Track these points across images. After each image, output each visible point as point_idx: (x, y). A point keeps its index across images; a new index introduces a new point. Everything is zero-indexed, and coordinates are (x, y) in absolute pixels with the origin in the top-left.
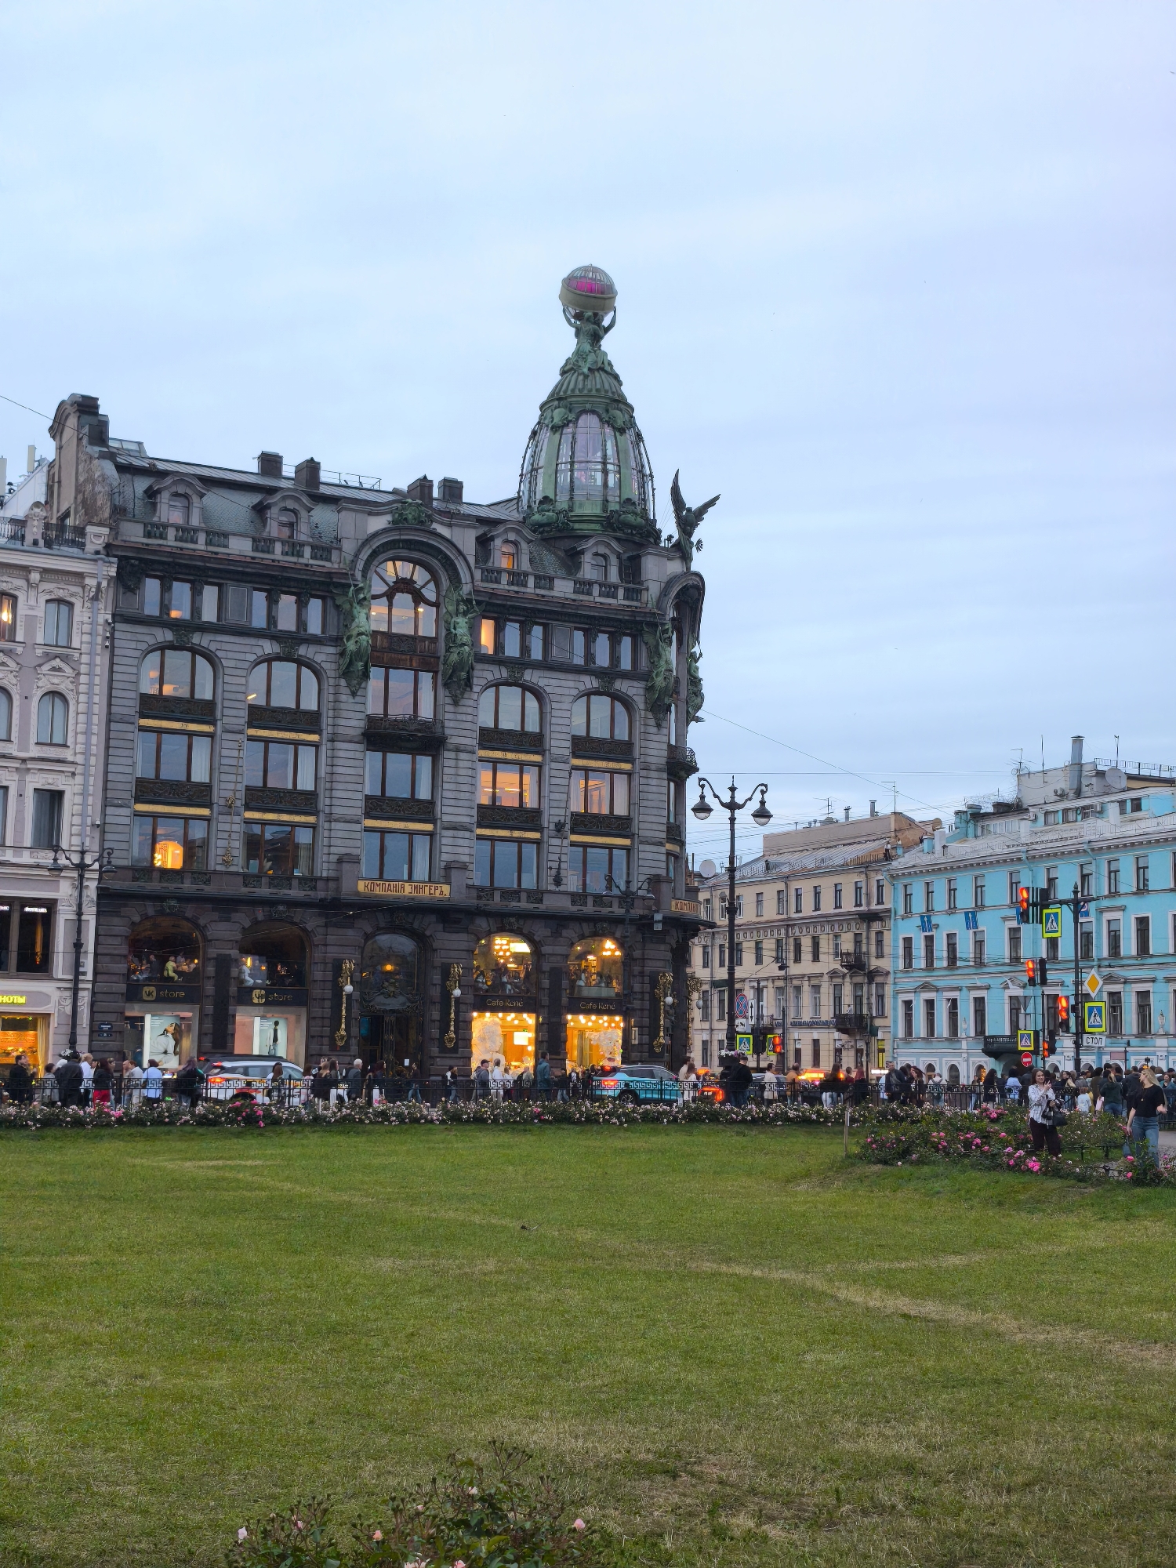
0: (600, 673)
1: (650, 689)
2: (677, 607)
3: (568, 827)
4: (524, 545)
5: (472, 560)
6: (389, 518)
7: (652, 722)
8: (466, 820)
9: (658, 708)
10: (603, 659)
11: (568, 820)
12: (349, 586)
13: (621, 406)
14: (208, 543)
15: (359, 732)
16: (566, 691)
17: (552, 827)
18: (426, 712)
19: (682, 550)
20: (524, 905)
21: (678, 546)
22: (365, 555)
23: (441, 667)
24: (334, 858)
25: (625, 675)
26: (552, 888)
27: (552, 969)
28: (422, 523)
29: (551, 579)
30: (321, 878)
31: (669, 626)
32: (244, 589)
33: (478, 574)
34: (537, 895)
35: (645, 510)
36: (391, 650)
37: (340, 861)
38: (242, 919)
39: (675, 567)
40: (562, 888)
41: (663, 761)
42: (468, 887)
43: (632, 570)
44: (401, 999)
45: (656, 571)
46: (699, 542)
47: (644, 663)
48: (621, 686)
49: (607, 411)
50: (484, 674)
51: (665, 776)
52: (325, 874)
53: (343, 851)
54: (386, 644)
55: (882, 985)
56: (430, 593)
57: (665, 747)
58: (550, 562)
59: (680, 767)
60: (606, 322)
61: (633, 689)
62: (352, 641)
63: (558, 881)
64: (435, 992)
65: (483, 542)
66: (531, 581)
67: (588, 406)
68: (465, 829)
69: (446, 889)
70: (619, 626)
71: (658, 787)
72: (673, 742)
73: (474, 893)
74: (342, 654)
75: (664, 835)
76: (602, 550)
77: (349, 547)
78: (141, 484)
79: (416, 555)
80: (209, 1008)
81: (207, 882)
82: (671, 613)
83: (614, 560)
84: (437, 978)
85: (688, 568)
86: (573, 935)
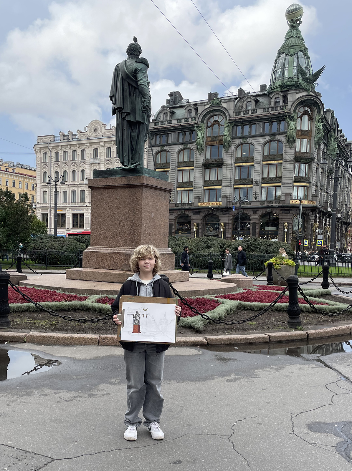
0: (272, 135)
3: (259, 182)
6: (210, 105)
8: (230, 184)
13: (295, 47)
15: (201, 164)
16: (260, 142)
17: (254, 183)
20: (245, 206)
23: (223, 143)
25: (279, 134)
26: (254, 200)
32: (176, 133)
34: (250, 203)
36: (212, 141)
37: (195, 198)
39: (301, 95)
40: (257, 200)
44: (214, 232)
45: (291, 98)
48: (278, 137)
49: (288, 50)
50: (235, 142)
51: (292, 162)
56: (222, 123)
57: (293, 153)
61: (282, 137)
69: (221, 203)
70: (277, 119)
71: (290, 166)
73: (229, 203)
75: (292, 181)
76: (278, 96)
77: (198, 116)
79: (218, 114)
82: (293, 110)
85: (312, 92)
86: (260, 213)
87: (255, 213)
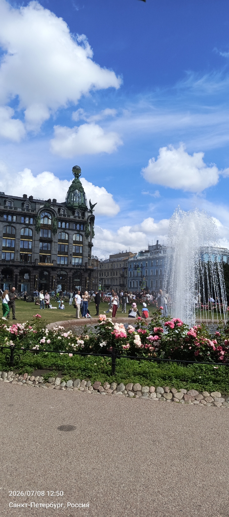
0: (77, 231)
1: (85, 233)
2: (90, 220)
3: (72, 255)
4: (66, 210)
5: (57, 213)
6: (44, 206)
7: (86, 238)
8: (56, 253)
9: (87, 236)
10: (78, 228)
11: (72, 254)
12: (37, 216)
13: (82, 188)
14: (14, 209)
15: (39, 239)
16: (72, 233)
17: (70, 255)
18: (49, 236)
19: (91, 211)
20: (65, 267)
21: (90, 211)
22: (39, 212)
23: (52, 229)
24: (34, 259)
25: (82, 231)
26: (70, 264)
27: (69, 277)
28: (49, 207)
29: (70, 216)
30: (32, 262)
31: (89, 223)
32: (20, 217)
33: (58, 215)
34: (67, 265)
35: (85, 205)
36: (44, 227)
37: (35, 260)
38: (20, 269)
39: (90, 214)
40: (71, 264)
41: (88, 244)
42: (56, 264)
43: (83, 215)
44: (45, 281)
45: (87, 214)
46: (94, 210)
47: (85, 229)
48: (81, 233)
49: (79, 189)
50: (59, 231)
51: (88, 247)
52: (33, 262)
53: (37, 258)
54: (43, 225)
55: (126, 279)
56: (50, 217)
57: (88, 242)
58: (70, 213)
59: (90, 245)
60: (79, 175)
61: (83, 233)
62: (38, 225)
63: (70, 263)
64: (51, 280)
65: (59, 210)
66: (67, 216)
67: (77, 188)
68: (55, 255)
69: (53, 264)
70: (81, 223)
71: (87, 248)
72: (89, 241)
73: (57, 265)
74: (36, 227)
75: (88, 256)
76: (78, 211)
77: (37, 210)
78: (4, 199)
79: (48, 212)
80: (14, 283)
81: (14, 263)
82: (89, 221)
83: (80, 213)
84: (51, 278)
85: (92, 214)
86: (73, 271)
87: (70, 271)
